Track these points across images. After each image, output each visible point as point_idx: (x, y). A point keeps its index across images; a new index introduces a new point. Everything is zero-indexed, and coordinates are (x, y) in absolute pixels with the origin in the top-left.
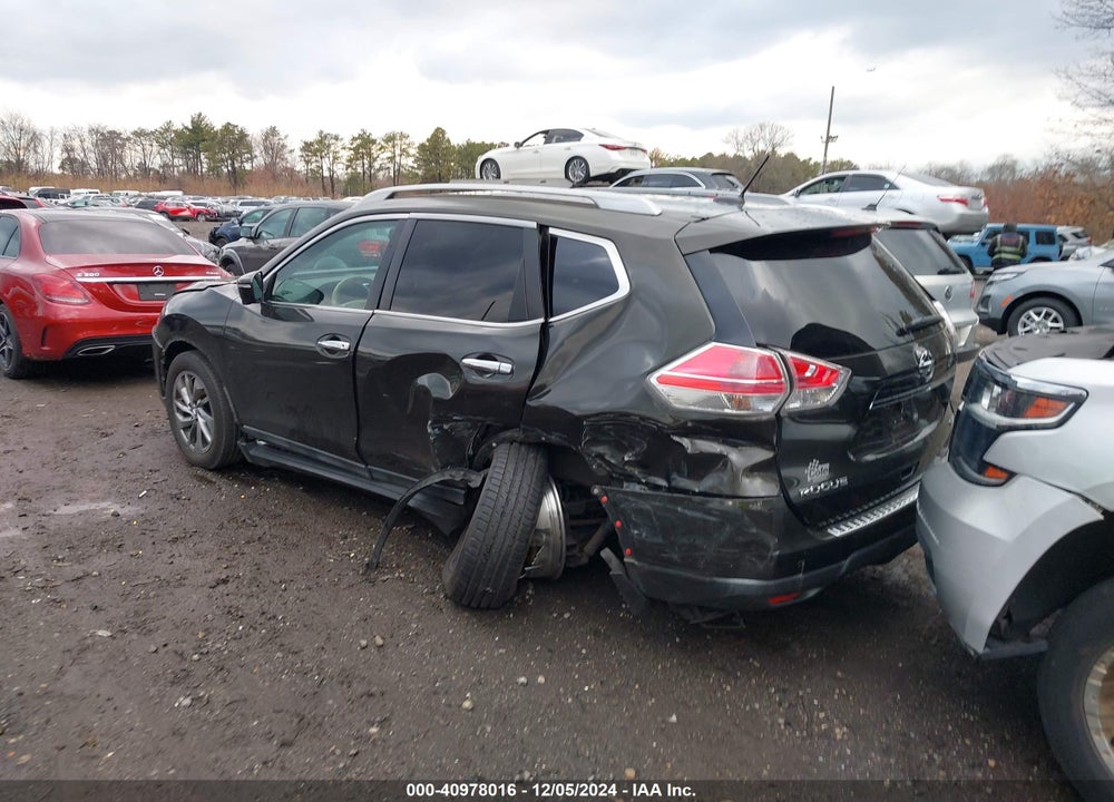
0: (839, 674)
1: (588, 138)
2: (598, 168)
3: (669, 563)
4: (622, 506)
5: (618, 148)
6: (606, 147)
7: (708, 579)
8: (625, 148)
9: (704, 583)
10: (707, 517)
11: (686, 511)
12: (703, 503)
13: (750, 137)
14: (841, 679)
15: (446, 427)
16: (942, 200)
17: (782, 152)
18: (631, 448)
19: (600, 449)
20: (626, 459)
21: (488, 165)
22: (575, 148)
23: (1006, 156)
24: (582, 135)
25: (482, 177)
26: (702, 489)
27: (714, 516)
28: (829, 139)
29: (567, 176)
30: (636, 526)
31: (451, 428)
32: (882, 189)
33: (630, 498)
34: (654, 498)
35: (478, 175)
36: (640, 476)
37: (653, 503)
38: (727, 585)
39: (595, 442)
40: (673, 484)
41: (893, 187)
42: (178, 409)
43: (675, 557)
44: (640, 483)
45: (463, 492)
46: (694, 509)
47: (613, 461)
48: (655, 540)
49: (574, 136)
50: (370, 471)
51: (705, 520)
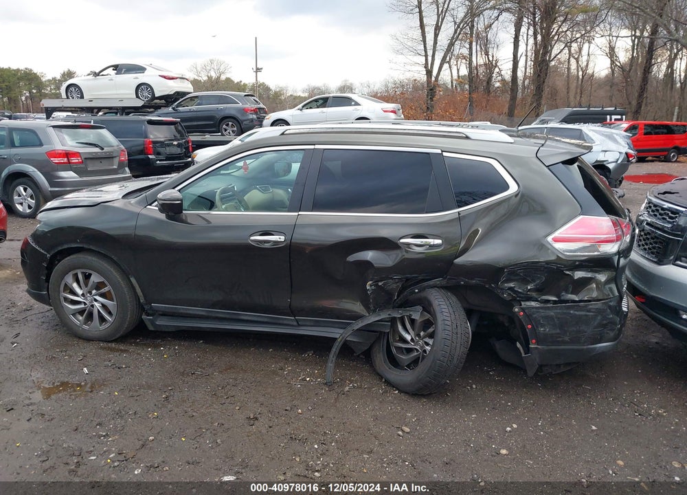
0: (625, 383)
1: (149, 71)
2: (160, 91)
3: (564, 343)
4: (534, 316)
5: (173, 79)
6: (165, 77)
7: (585, 347)
8: (177, 78)
9: (583, 350)
10: (588, 313)
11: (576, 312)
12: (586, 306)
13: (204, 67)
14: (626, 385)
15: (380, 284)
16: (385, 111)
17: (223, 77)
18: (533, 281)
19: (512, 285)
20: (529, 288)
21: (72, 89)
22: (142, 78)
23: (346, 81)
24: (145, 69)
25: (68, 98)
26: (580, 298)
27: (593, 312)
28: (258, 70)
29: (137, 97)
30: (543, 326)
31: (384, 284)
32: (351, 105)
33: (541, 310)
34: (556, 308)
35: (64, 96)
36: (537, 297)
37: (556, 311)
38: (596, 348)
39: (508, 281)
40: (562, 298)
41: (357, 104)
42: (66, 299)
43: (567, 339)
44: (537, 301)
45: (390, 324)
46: (581, 311)
47: (520, 291)
48: (554, 332)
49: (140, 69)
50: (297, 320)
51: (586, 315)
